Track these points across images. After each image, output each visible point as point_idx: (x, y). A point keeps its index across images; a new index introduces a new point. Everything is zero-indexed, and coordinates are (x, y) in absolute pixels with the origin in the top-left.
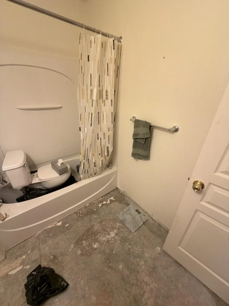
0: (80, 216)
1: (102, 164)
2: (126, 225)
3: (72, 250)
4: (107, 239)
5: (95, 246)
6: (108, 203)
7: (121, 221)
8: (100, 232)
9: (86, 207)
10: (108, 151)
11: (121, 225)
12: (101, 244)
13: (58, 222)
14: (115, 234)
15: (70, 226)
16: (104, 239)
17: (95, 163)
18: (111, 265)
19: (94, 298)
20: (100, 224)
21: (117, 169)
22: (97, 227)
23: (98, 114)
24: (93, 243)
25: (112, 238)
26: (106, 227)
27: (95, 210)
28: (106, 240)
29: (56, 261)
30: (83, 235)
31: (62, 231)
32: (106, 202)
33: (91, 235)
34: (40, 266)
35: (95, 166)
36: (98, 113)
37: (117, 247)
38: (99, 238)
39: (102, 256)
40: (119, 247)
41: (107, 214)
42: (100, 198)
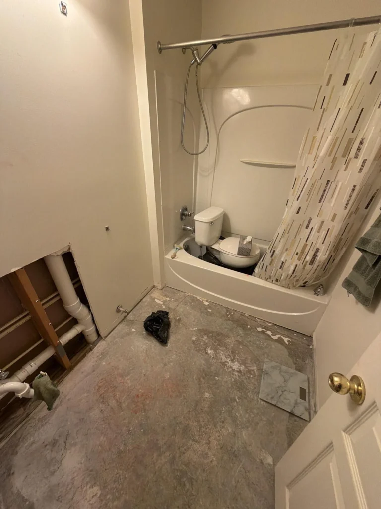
0: (227, 315)
1: (294, 271)
2: (262, 380)
3: (192, 330)
4: (225, 362)
5: (209, 352)
6: (273, 337)
7: (262, 370)
8: (226, 348)
9: (242, 314)
10: (315, 256)
11: (257, 373)
12: (216, 357)
13: (207, 301)
14: (238, 370)
15: (211, 314)
16: (223, 358)
17: (283, 263)
18: (202, 379)
19: (167, 375)
20: (236, 343)
21: (327, 303)
22: (230, 341)
23: (328, 184)
24: (210, 347)
25: (231, 367)
26: (238, 353)
27: (249, 326)
28: (223, 361)
29: (177, 324)
30: (212, 332)
31: (202, 310)
32: (272, 335)
33: (217, 340)
34: (167, 313)
35: (281, 268)
36: (329, 181)
37: (225, 379)
38: (220, 351)
39: (204, 364)
40: (226, 382)
41: (256, 344)
42: (270, 323)
